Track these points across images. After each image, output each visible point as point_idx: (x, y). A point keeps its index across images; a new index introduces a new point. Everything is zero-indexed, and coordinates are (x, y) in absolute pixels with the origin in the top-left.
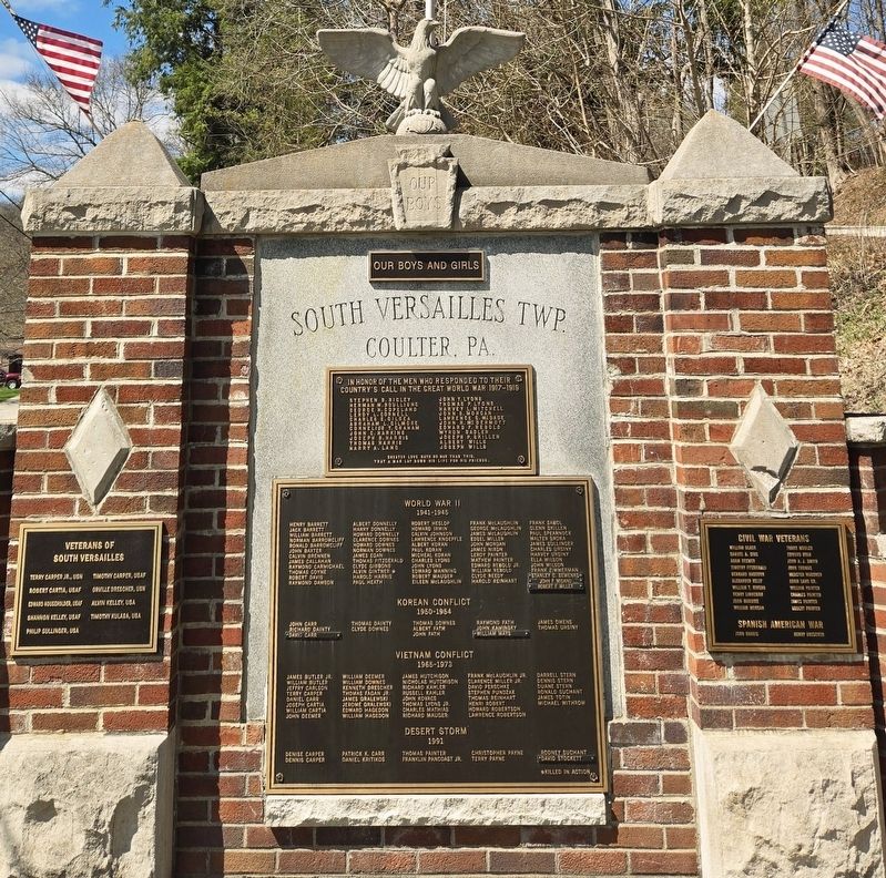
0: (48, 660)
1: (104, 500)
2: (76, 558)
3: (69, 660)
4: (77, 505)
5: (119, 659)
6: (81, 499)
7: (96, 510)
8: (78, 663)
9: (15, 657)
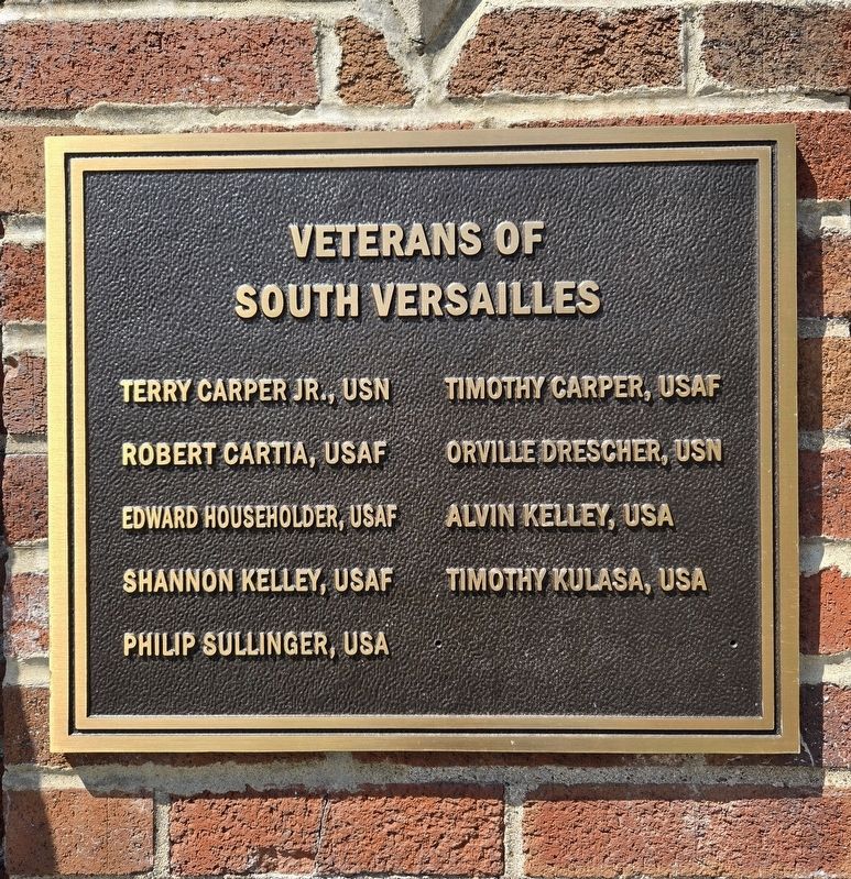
0: (238, 775)
1: (469, 29)
2: (348, 300)
3: (344, 776)
4: (333, 54)
5: (598, 775)
6: (347, 26)
7: (430, 76)
8: (393, 790)
9: (75, 760)
